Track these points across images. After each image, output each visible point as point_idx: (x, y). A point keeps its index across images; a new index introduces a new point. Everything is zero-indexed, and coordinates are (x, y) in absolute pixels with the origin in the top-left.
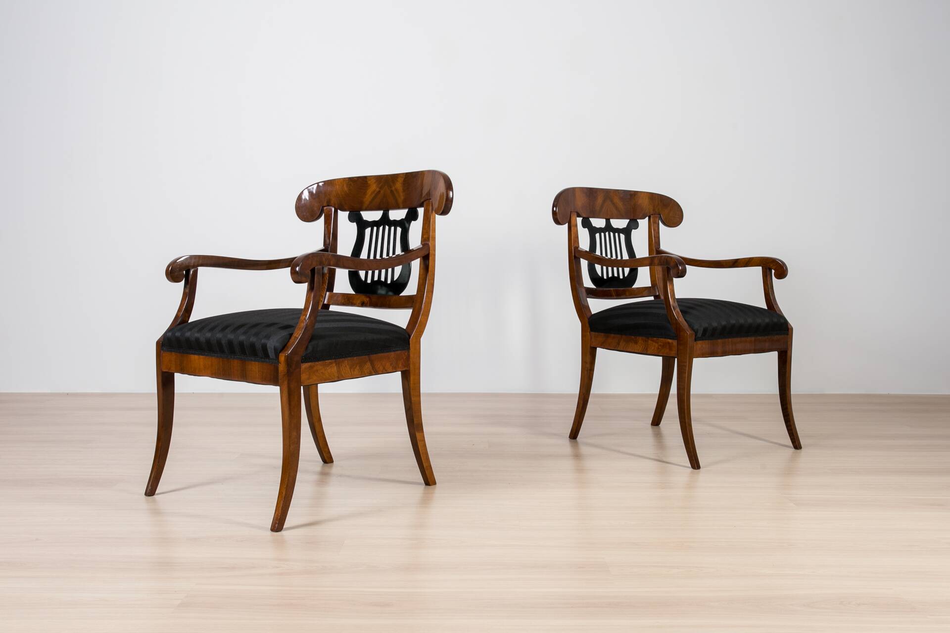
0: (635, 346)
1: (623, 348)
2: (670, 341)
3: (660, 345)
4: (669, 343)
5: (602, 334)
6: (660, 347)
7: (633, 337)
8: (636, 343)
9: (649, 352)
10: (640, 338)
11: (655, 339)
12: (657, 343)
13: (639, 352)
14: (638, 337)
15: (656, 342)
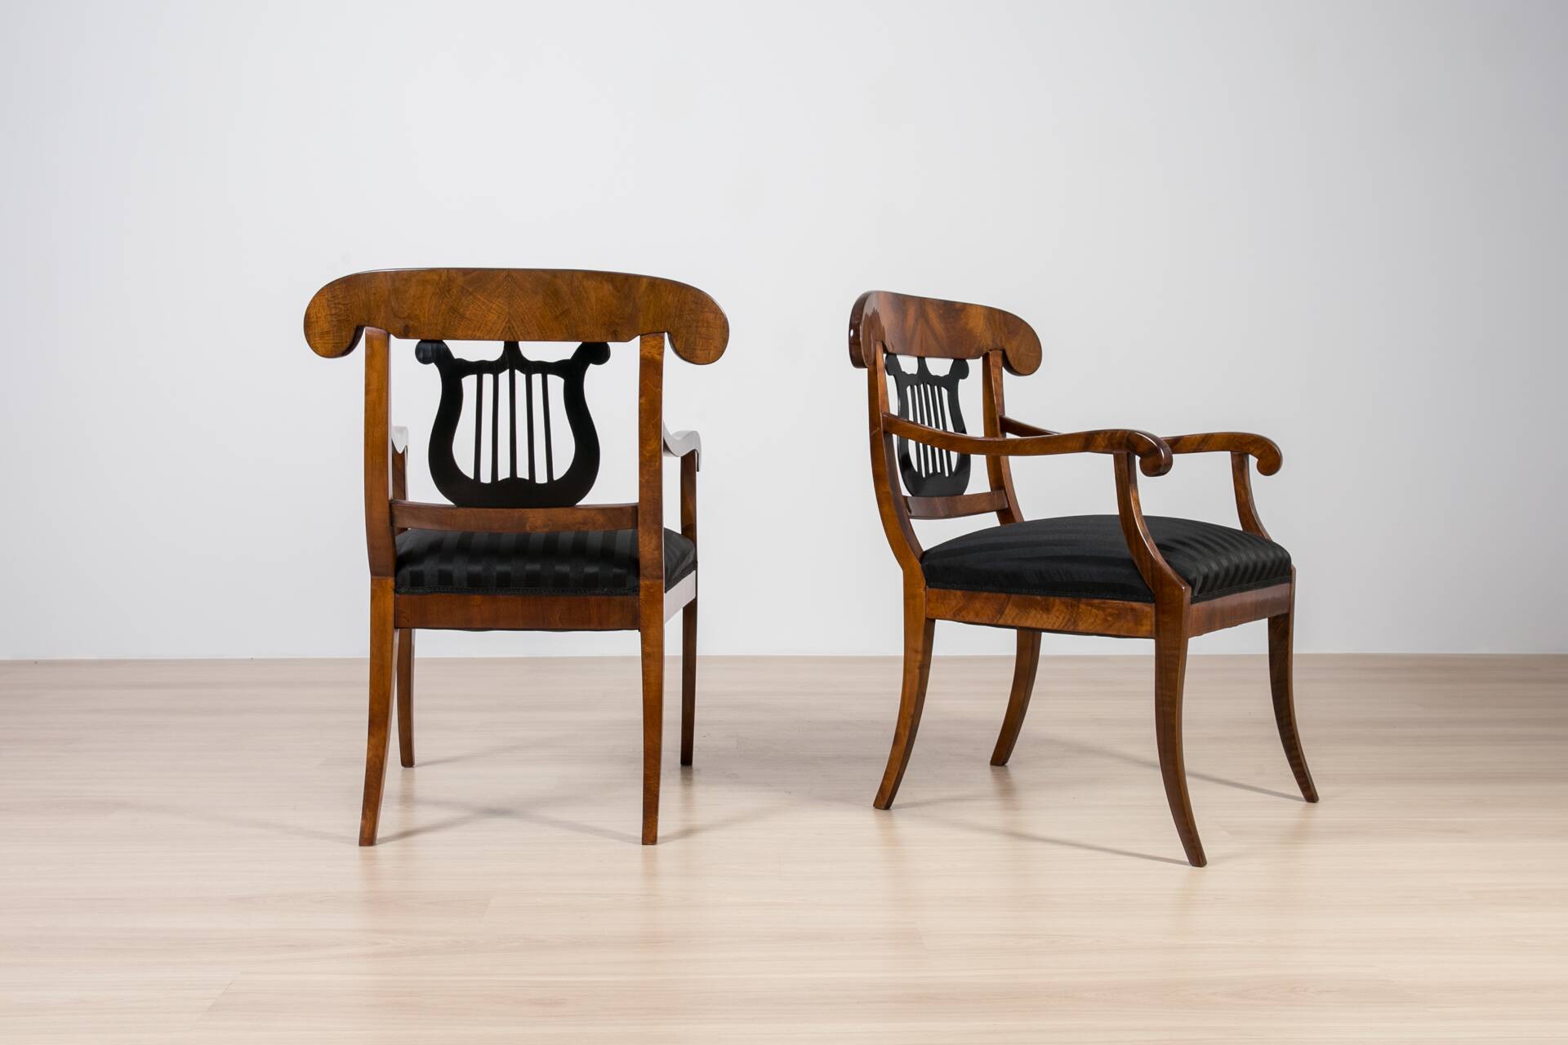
0: (1045, 616)
1: (1013, 621)
2: (1136, 605)
3: (1111, 615)
4: (1133, 610)
5: (959, 593)
6: (1109, 618)
7: (1039, 598)
8: (1047, 609)
9: (1081, 628)
10: (1057, 601)
11: (1096, 601)
12: (1103, 610)
13: (1055, 627)
14: (1052, 598)
15: (1098, 608)
